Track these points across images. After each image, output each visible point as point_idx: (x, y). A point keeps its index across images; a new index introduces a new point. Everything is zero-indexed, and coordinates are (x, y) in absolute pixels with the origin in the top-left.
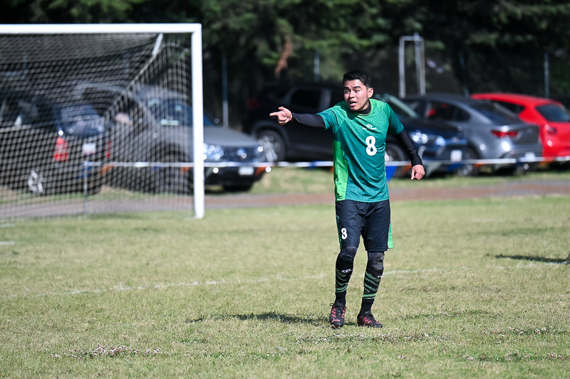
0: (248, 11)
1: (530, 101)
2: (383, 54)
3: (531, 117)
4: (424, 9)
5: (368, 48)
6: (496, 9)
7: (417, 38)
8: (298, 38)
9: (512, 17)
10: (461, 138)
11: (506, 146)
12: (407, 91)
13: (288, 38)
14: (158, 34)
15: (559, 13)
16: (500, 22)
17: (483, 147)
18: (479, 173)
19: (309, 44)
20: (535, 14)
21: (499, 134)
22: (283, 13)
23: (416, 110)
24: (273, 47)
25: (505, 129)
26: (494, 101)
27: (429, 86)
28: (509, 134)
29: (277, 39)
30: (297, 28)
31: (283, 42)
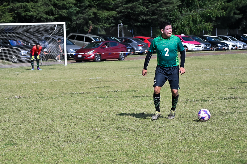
0: (82, 19)
1: (146, 38)
2: (114, 28)
3: (146, 42)
4: (123, 18)
5: (110, 27)
6: (139, 17)
7: (122, 24)
8: (93, 25)
9: (143, 19)
10: (130, 47)
11: (140, 48)
12: (119, 36)
13: (91, 25)
14: (56, 25)
15: (153, 18)
16: (140, 20)
17: (135, 49)
18: (134, 54)
19: (96, 26)
20: (148, 18)
21: (139, 45)
22: (90, 19)
23: (120, 41)
24: (88, 27)
25: (140, 44)
26: (138, 38)
27: (124, 35)
28: (141, 45)
29: (89, 25)
30: (93, 23)
31: (90, 26)
